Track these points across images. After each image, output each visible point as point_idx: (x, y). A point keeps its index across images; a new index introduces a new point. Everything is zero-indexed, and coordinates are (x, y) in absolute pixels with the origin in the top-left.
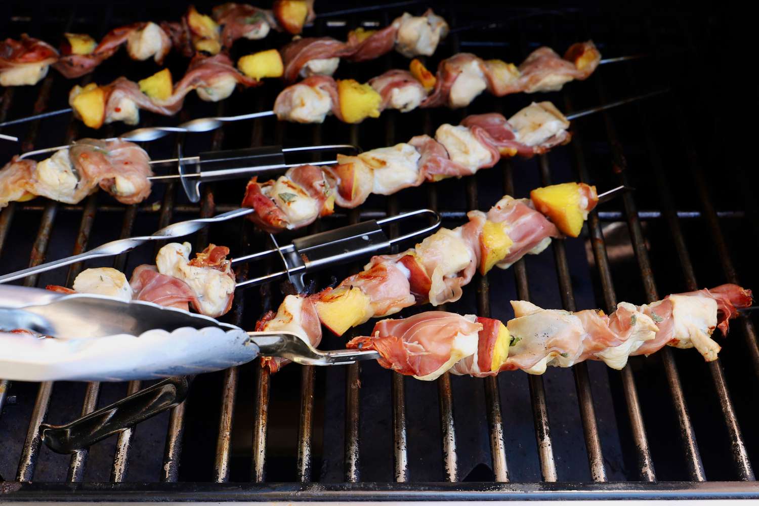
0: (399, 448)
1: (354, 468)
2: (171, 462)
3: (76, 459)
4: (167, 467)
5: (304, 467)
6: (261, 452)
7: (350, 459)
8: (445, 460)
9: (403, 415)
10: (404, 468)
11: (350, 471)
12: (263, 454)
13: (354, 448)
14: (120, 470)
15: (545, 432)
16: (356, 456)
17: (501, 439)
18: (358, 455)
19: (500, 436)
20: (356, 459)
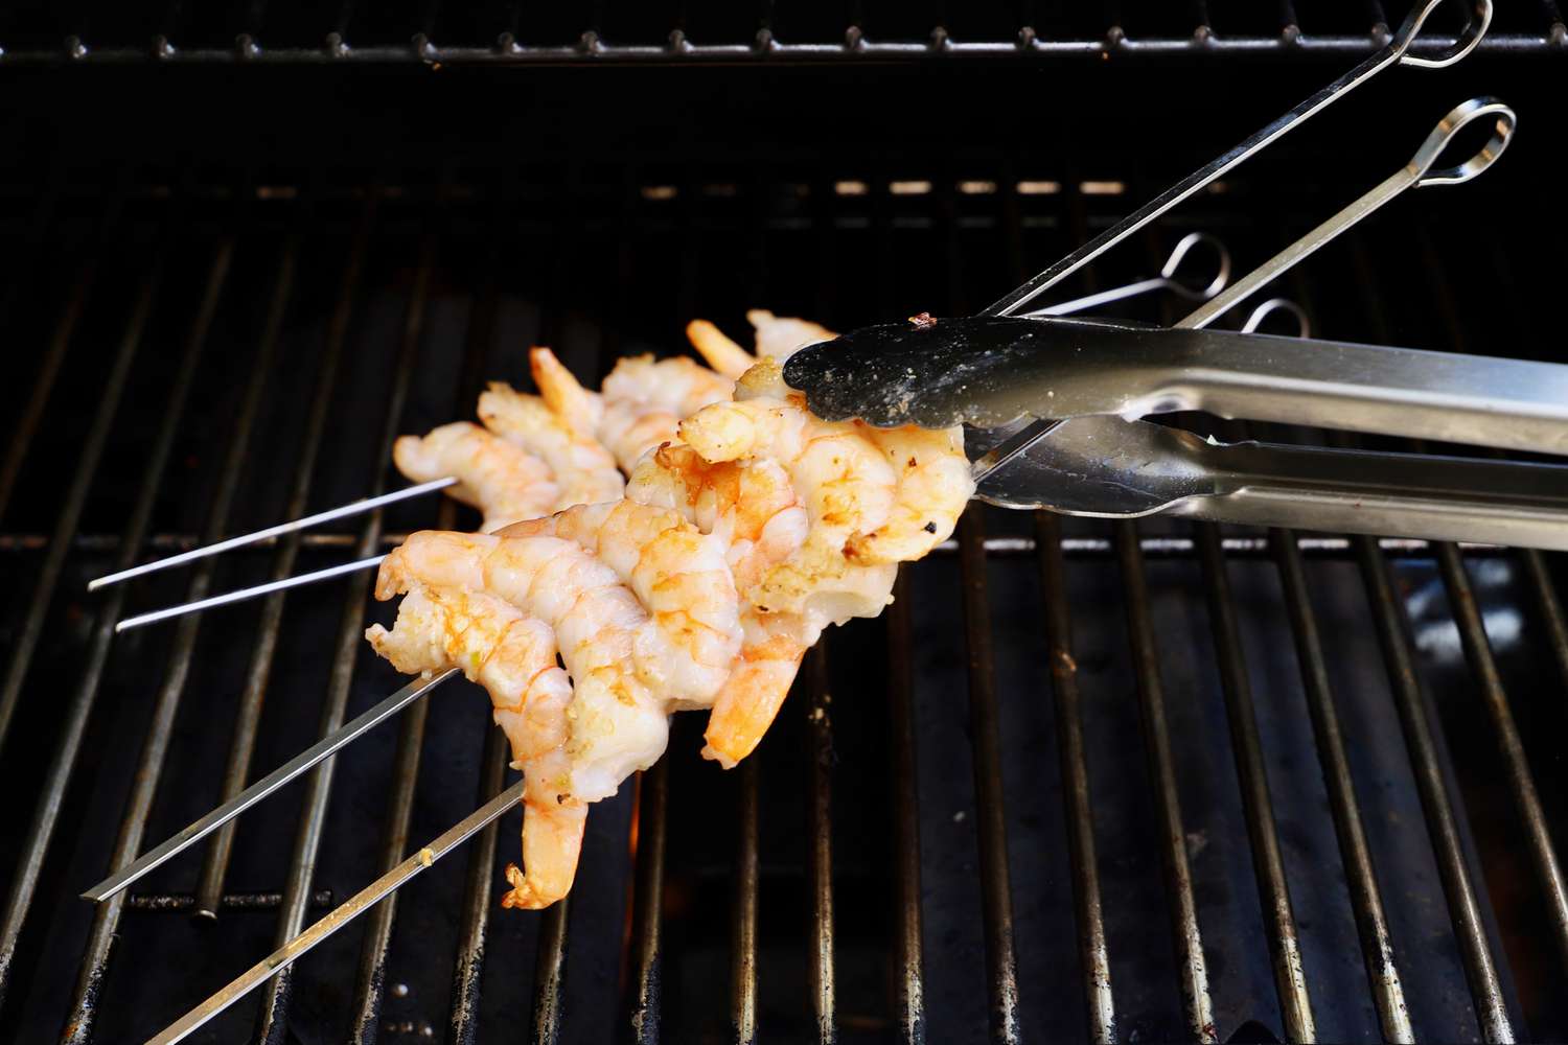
0: (1095, 984)
1: (1010, 1021)
2: (644, 1011)
3: (460, 1007)
4: (638, 1020)
5: (913, 1019)
6: (827, 988)
7: (1002, 1004)
8: (1189, 1008)
9: (1099, 921)
10: (1110, 1023)
11: (1003, 1027)
12: (830, 992)
13: (1009, 982)
14: (547, 1026)
15: (1385, 956)
16: (1012, 997)
17: (1297, 969)
18: (1015, 997)
19: (1295, 963)
20: (1013, 1005)
